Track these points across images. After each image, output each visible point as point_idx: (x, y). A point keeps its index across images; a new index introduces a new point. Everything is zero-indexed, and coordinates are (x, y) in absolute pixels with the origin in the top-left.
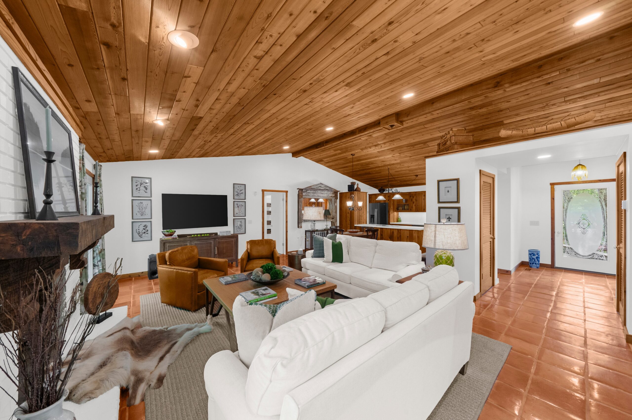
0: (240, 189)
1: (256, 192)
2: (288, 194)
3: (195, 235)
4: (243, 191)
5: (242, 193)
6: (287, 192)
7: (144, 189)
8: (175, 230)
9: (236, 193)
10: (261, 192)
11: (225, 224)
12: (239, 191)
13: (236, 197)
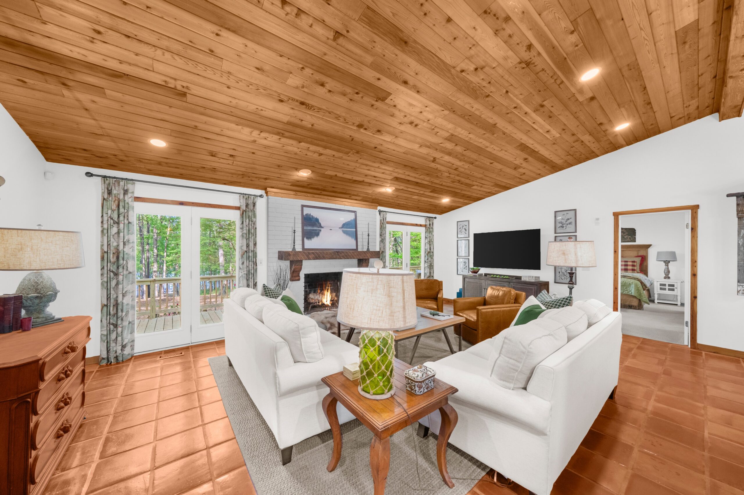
0: (567, 218)
1: (598, 219)
2: (700, 212)
3: (495, 276)
4: (573, 220)
5: (570, 223)
6: (694, 209)
7: (464, 231)
8: (479, 268)
9: (559, 225)
10: (612, 218)
11: (537, 266)
12: (564, 221)
13: (558, 230)
